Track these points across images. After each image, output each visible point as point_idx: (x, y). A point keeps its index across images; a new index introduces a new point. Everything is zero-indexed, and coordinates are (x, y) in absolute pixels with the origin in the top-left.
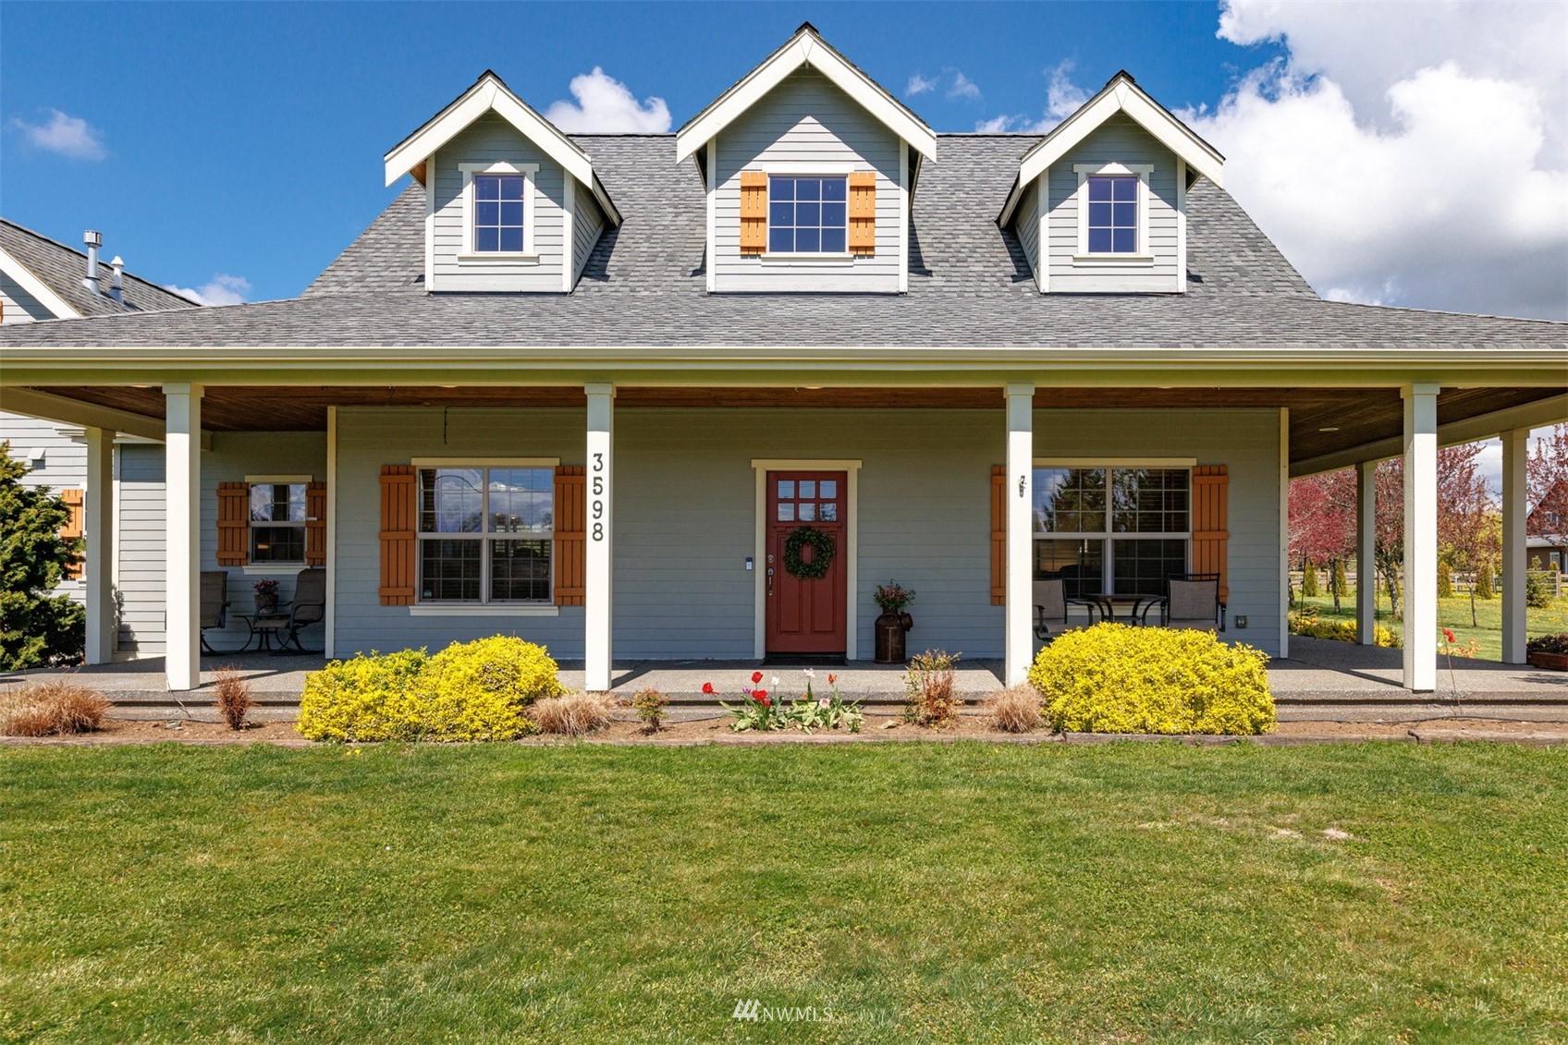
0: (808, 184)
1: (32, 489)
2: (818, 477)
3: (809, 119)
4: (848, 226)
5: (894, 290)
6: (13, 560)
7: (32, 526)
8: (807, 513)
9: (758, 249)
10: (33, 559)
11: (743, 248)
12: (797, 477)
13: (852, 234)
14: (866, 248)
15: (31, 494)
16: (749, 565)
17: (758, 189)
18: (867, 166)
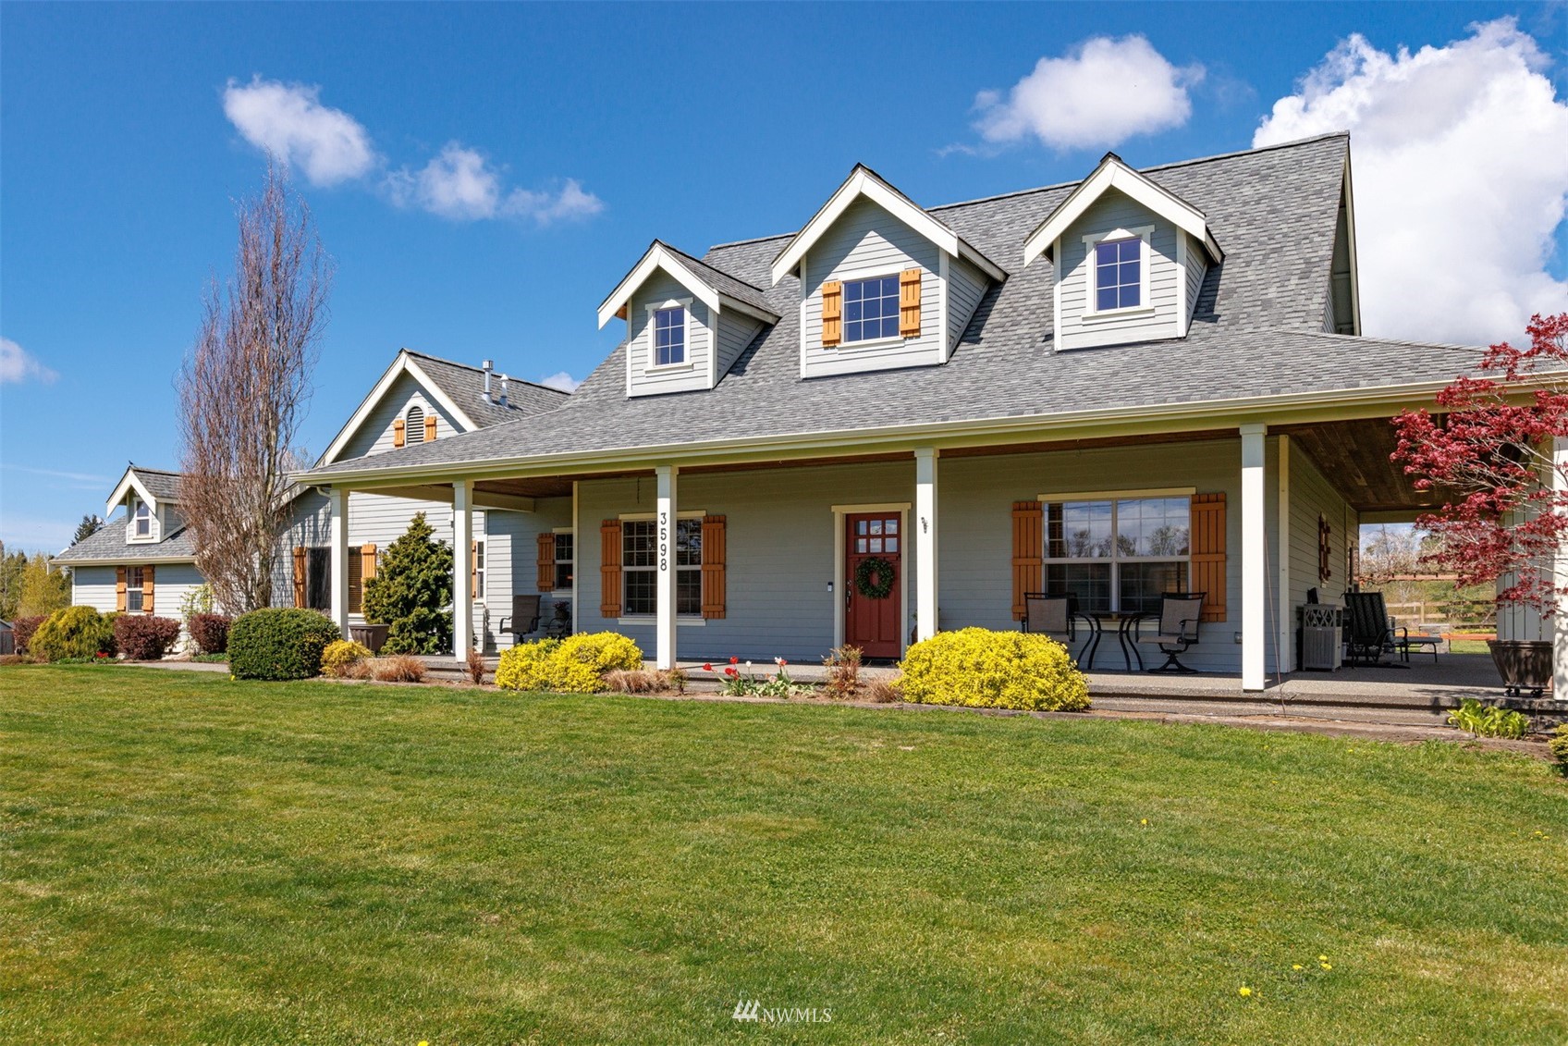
0: (871, 285)
1: (436, 542)
2: (883, 517)
3: (872, 233)
4: (901, 315)
5: (935, 363)
6: (422, 588)
7: (434, 566)
8: (876, 546)
9: (835, 341)
10: (434, 587)
11: (825, 342)
12: (869, 517)
13: (905, 321)
14: (913, 331)
15: (436, 546)
16: (830, 588)
17: (835, 294)
18: (915, 264)
